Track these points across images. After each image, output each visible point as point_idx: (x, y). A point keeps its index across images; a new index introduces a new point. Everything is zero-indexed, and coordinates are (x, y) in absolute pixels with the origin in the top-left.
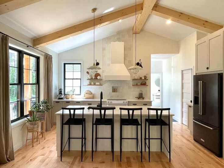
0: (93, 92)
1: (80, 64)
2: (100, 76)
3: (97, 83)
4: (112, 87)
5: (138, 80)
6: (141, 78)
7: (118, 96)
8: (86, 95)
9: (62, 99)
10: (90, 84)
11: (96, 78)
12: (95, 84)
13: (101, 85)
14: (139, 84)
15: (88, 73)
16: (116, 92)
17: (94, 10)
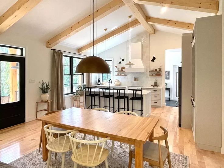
0: (120, 81)
1: (112, 60)
2: (125, 69)
3: (122, 74)
4: (134, 77)
5: (154, 71)
6: (156, 70)
7: (138, 84)
8: (115, 83)
9: (99, 85)
10: (118, 75)
11: (122, 70)
12: (121, 75)
13: (125, 75)
14: (154, 75)
15: (116, 67)
16: (137, 81)
17: (106, 29)
